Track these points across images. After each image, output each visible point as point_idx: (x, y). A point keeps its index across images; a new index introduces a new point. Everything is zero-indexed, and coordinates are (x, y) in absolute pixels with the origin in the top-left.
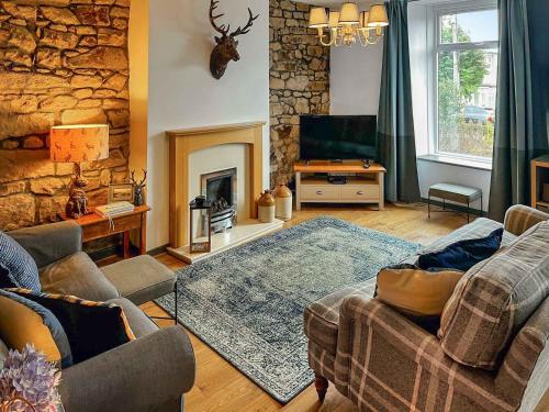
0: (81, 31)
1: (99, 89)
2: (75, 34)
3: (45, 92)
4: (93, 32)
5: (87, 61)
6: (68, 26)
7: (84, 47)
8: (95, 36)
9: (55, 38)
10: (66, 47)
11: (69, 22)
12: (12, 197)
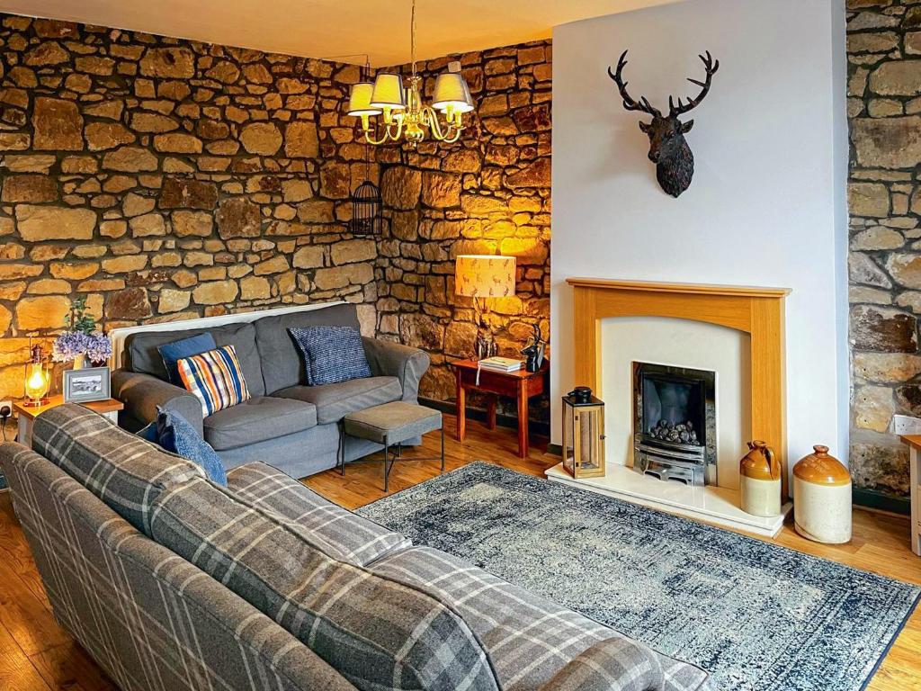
0: (520, 142)
1: (539, 214)
2: (515, 146)
3: (486, 216)
4: (531, 142)
5: (526, 179)
6: (507, 138)
7: (525, 161)
8: (535, 146)
9: (496, 154)
10: (506, 163)
11: (508, 133)
12: (462, 324)
